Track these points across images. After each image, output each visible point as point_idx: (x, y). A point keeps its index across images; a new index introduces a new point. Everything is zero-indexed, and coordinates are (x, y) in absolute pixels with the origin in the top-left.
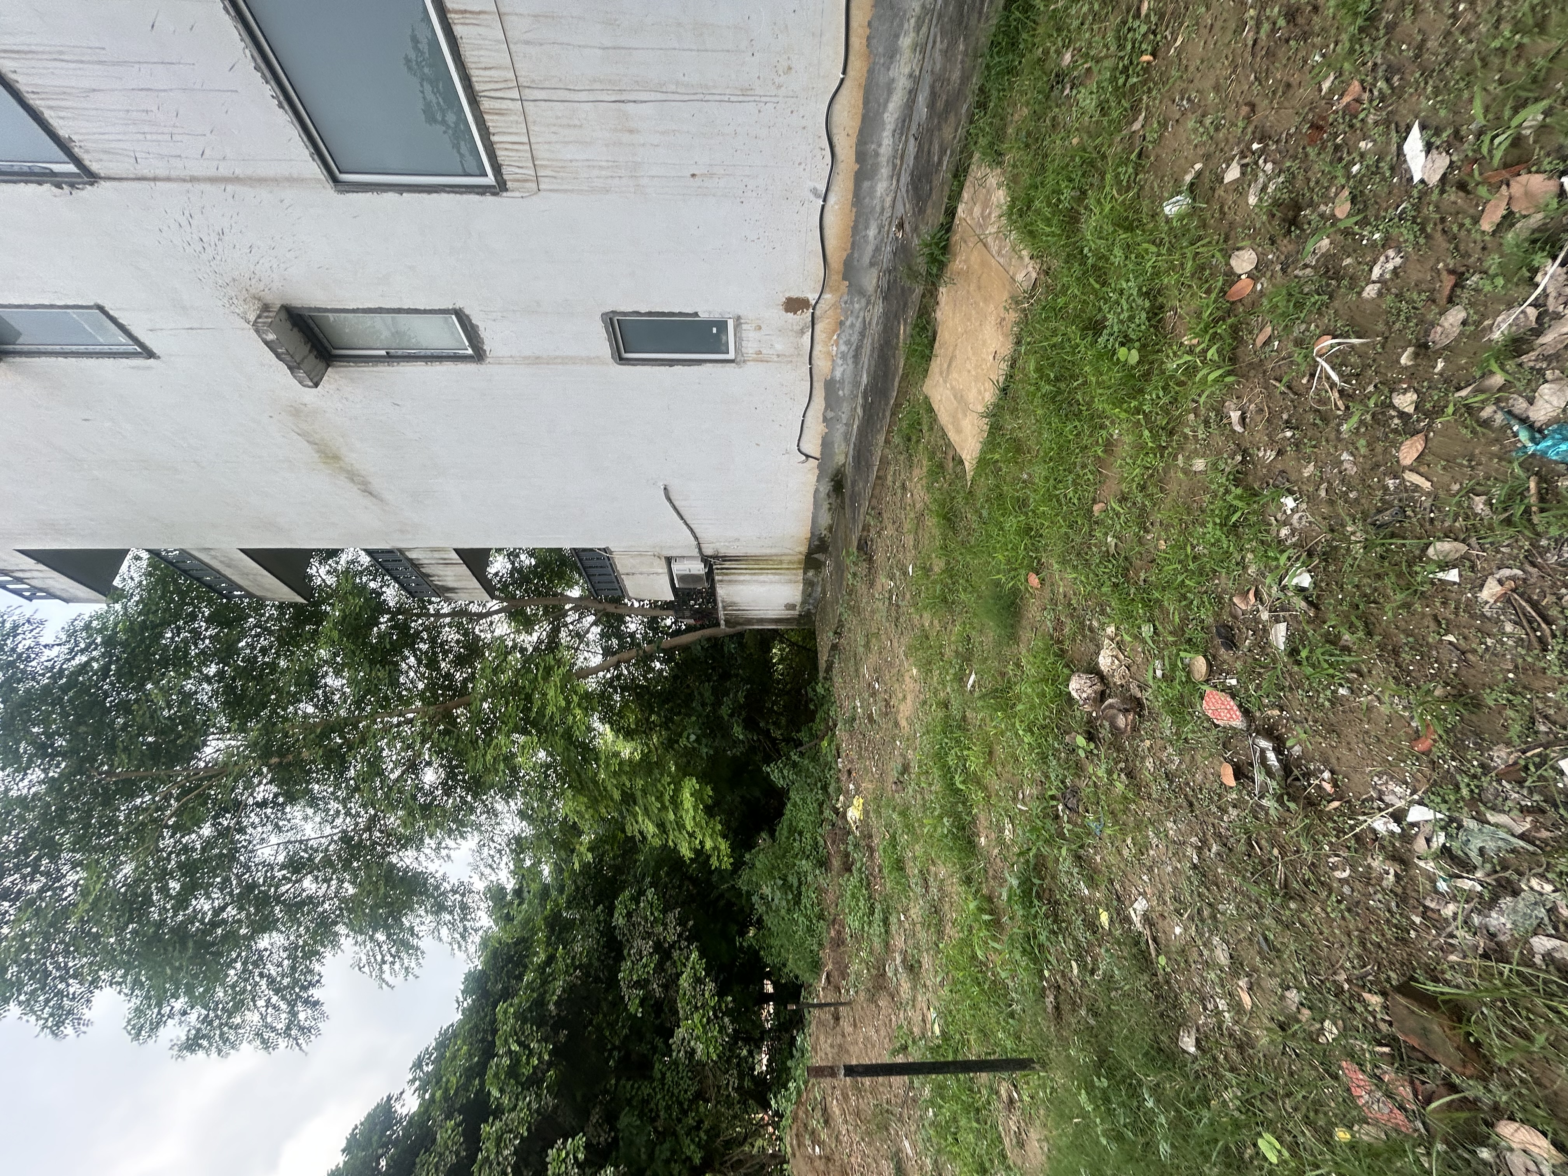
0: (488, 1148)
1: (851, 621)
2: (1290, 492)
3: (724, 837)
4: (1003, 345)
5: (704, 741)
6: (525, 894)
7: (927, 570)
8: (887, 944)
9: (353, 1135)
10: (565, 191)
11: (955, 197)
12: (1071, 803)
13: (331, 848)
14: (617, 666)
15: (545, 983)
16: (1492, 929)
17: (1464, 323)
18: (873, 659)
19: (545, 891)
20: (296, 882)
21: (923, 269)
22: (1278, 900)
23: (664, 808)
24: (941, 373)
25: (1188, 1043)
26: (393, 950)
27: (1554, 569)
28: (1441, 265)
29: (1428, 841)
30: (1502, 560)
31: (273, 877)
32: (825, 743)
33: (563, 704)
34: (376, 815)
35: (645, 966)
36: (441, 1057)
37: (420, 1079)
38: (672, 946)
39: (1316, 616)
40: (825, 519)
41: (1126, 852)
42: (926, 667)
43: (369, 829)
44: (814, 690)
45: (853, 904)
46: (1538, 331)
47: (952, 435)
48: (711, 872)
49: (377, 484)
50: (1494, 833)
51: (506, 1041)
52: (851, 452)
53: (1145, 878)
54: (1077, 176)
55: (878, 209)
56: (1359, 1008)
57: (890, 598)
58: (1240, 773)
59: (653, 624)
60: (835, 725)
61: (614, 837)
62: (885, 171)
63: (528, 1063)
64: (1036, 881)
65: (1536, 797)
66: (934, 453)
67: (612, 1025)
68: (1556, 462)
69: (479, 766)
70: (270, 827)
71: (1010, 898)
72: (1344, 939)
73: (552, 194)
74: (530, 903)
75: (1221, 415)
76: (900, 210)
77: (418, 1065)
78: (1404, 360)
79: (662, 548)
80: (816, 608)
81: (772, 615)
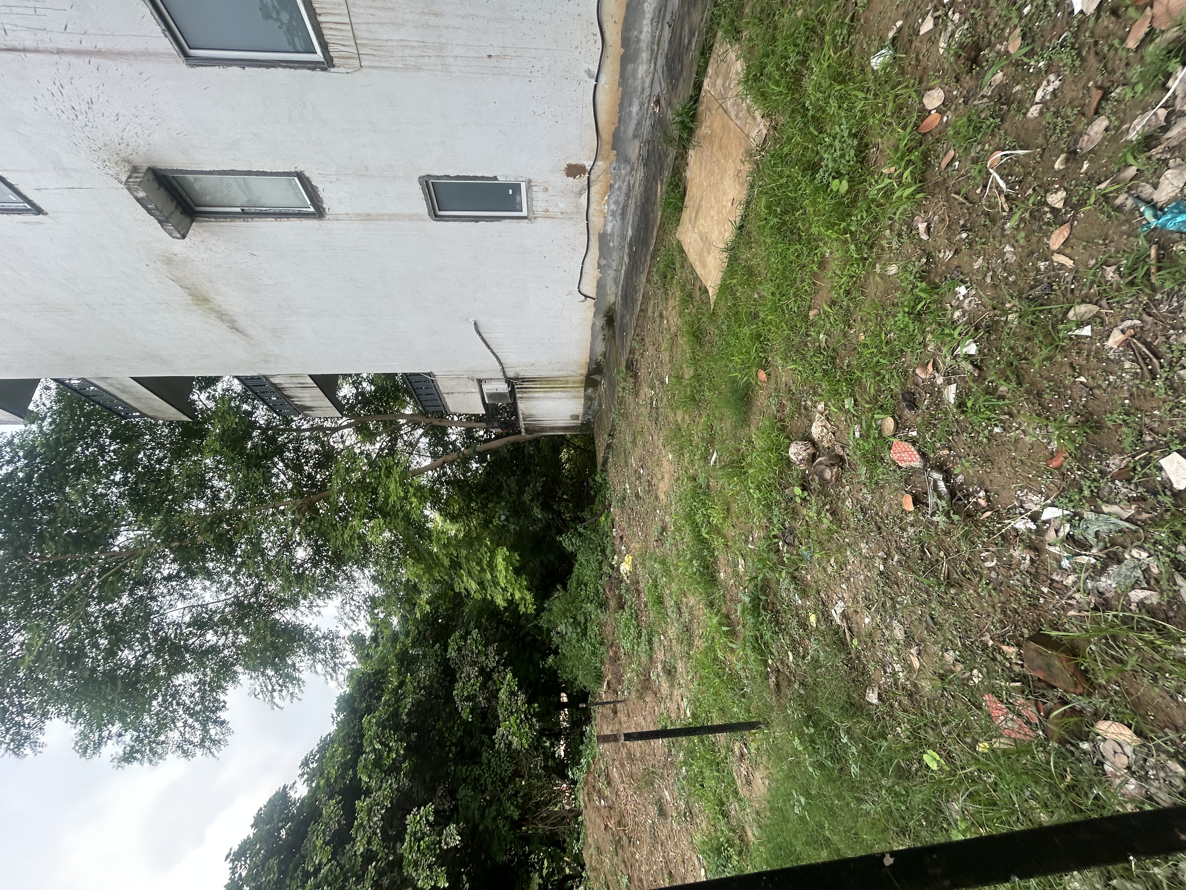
0: (361, 817)
1: (622, 425)
2: (963, 282)
3: (529, 590)
4: (739, 192)
5: (512, 520)
6: (380, 640)
7: (679, 378)
8: (651, 658)
9: (258, 814)
10: (384, 68)
11: (702, 72)
12: (789, 539)
13: (227, 610)
14: (442, 467)
15: (398, 700)
16: (1101, 590)
17: (1106, 130)
18: (639, 451)
19: (395, 637)
20: (201, 636)
21: (676, 133)
22: (943, 588)
23: (483, 570)
24: (690, 221)
25: (872, 697)
26: (281, 682)
27: (1165, 317)
28: (1091, 83)
29: (1057, 531)
30: (1125, 314)
31: (181, 634)
32: (603, 518)
33: (402, 494)
34: (260, 584)
35: (473, 685)
36: (323, 757)
37: (308, 773)
38: (492, 670)
39: (979, 376)
40: (601, 348)
41: (829, 570)
42: (679, 454)
43: (255, 594)
44: (594, 480)
45: (625, 631)
46: (1165, 129)
47: (699, 270)
48: (520, 617)
49: (242, 322)
50: (1107, 519)
51: (371, 742)
52: (620, 293)
53: (844, 586)
54: (801, 42)
55: (639, 88)
56: (999, 657)
57: (652, 403)
58: (916, 501)
59: (469, 433)
60: (610, 505)
61: (446, 594)
62: (645, 56)
63: (388, 757)
64: (763, 598)
65: (1140, 489)
66: (685, 286)
67: (450, 730)
68: (1172, 232)
69: (339, 543)
70: (176, 596)
71: (743, 612)
72: (990, 610)
73: (372, 70)
74: (384, 646)
75: (911, 228)
76: (657, 90)
77: (305, 763)
78: (1058, 166)
79: (474, 372)
80: (594, 417)
81: (561, 423)
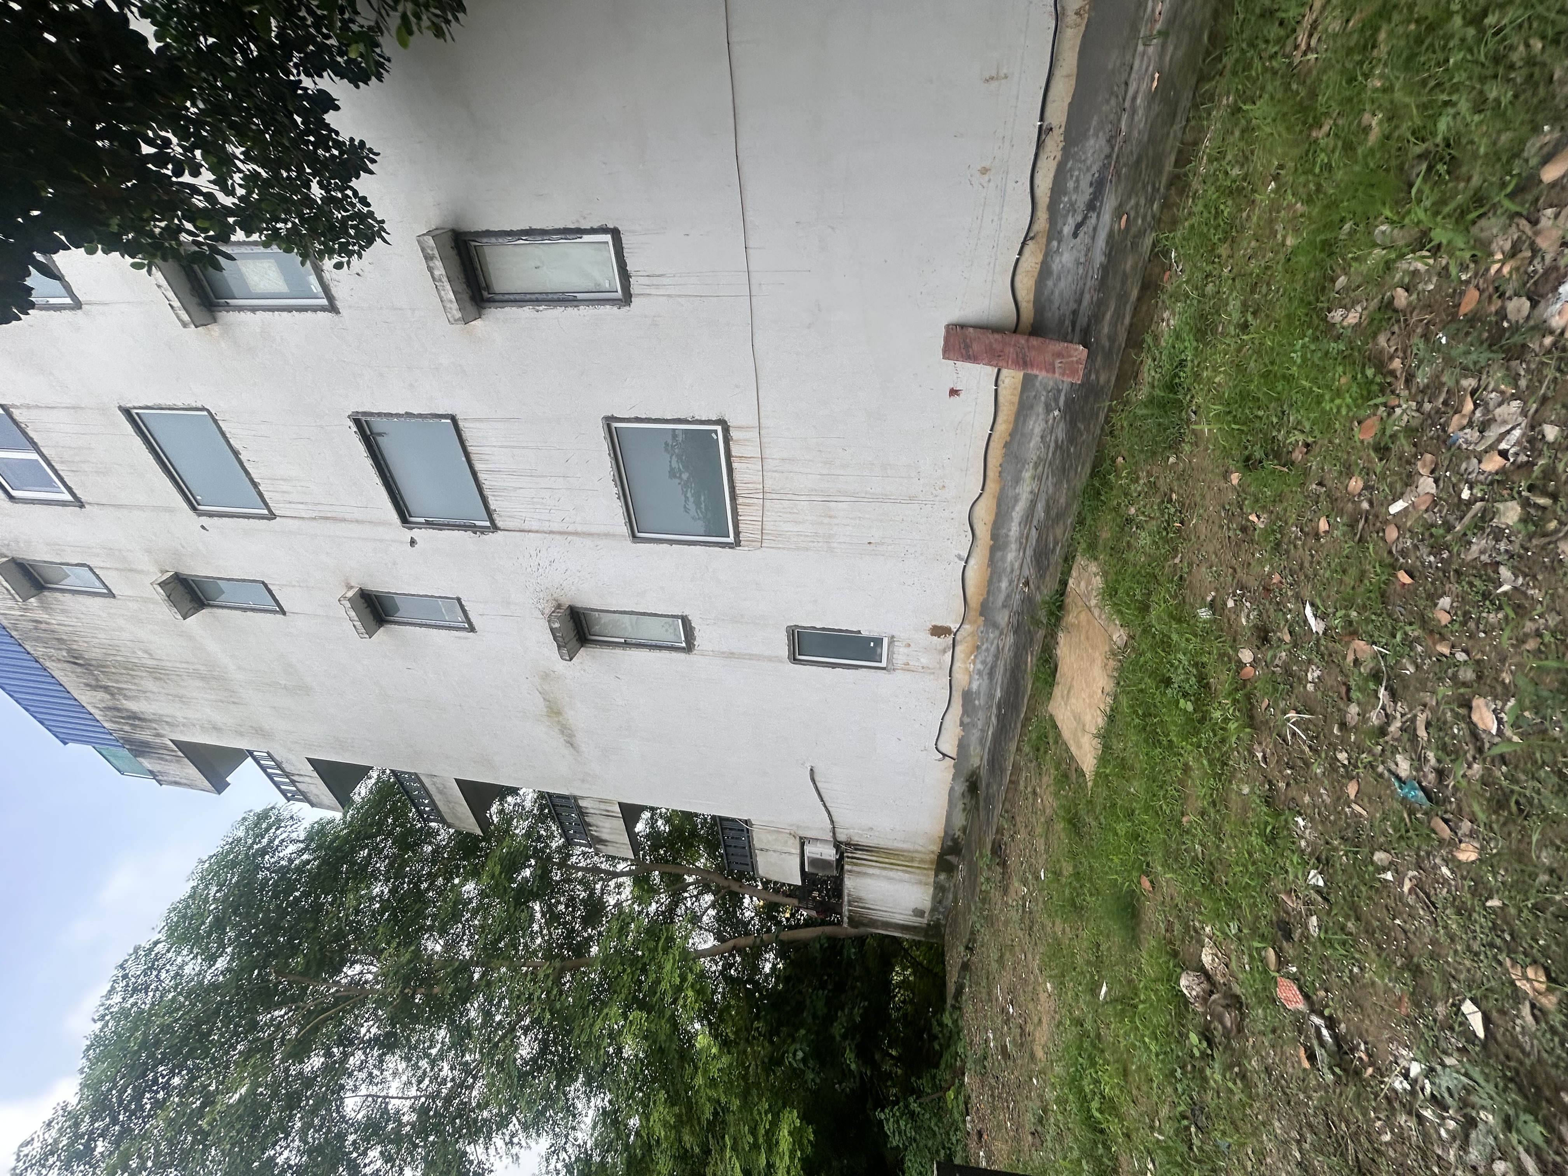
1: (985, 935)
2: (1300, 814)
4: (1107, 683)
5: (812, 1062)
7: (1057, 874)
10: (779, 548)
11: (1067, 573)
12: (1201, 1121)
16: (1473, 1163)
17: (1358, 713)
18: (1007, 977)
21: (1044, 619)
23: (756, 1146)
24: (1063, 698)
28: (1337, 679)
29: (1423, 1091)
30: (1408, 865)
32: (951, 1094)
39: (1330, 909)
40: (960, 820)
41: (1248, 1164)
42: (1060, 985)
47: (1073, 749)
50: (1450, 1074)
52: (986, 757)
55: (1009, 569)
57: (1024, 906)
58: (1309, 1054)
60: (963, 1071)
62: (1013, 546)
66: (1060, 764)
73: (770, 550)
75: (1252, 755)
76: (1026, 573)
78: (1336, 731)
79: (798, 827)
80: (946, 918)
81: (899, 919)
